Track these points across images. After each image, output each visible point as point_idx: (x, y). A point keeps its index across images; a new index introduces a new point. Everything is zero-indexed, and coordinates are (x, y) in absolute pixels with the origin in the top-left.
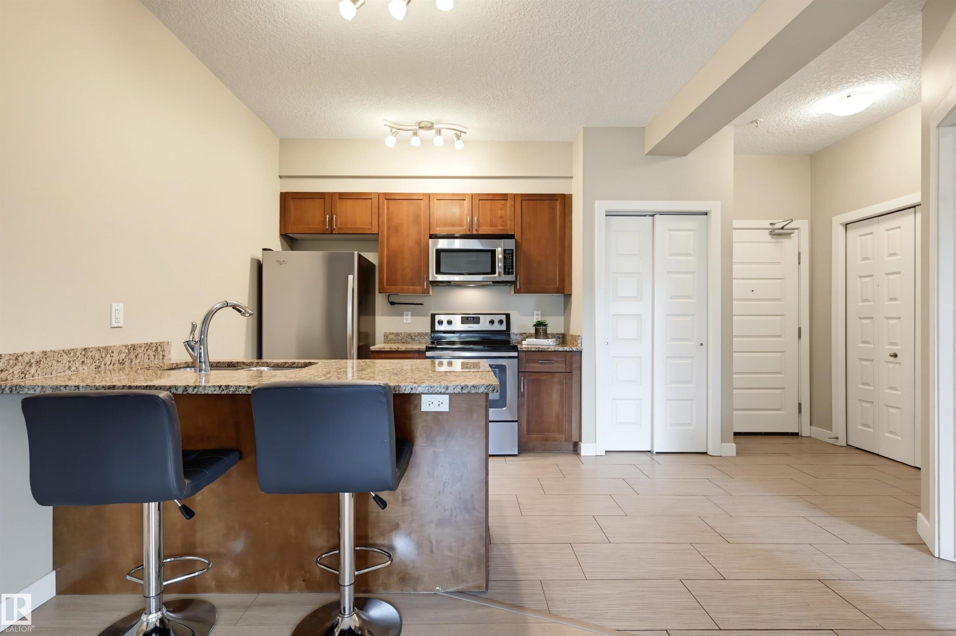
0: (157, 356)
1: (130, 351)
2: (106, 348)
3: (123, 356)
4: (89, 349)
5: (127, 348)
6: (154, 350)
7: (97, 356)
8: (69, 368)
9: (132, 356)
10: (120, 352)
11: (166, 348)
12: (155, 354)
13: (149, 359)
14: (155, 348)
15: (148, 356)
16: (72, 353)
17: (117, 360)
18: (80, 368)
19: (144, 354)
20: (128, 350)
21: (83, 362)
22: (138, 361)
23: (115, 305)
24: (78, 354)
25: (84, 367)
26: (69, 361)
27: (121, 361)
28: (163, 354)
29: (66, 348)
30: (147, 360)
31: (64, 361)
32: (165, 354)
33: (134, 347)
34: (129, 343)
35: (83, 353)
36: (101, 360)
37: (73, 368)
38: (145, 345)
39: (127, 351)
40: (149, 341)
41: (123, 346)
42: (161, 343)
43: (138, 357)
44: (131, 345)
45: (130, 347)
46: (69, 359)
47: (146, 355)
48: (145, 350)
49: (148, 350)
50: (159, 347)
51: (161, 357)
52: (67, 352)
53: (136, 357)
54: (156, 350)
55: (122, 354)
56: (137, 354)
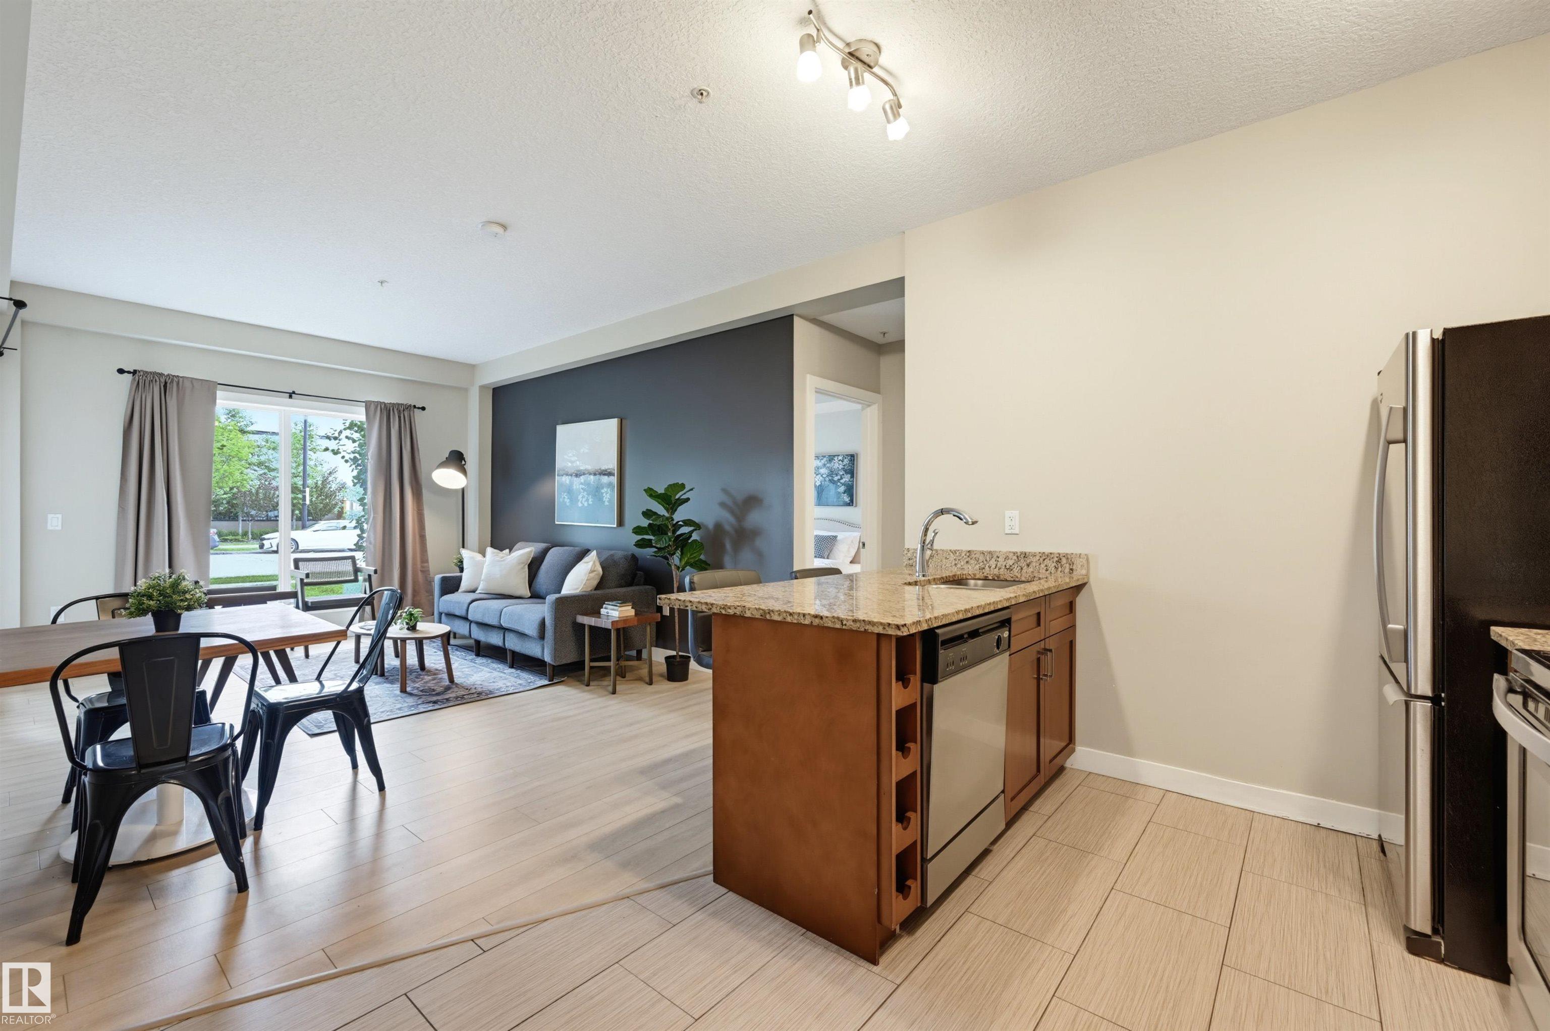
0: (1060, 569)
1: (1021, 558)
2: (990, 552)
3: (1010, 562)
4: (973, 551)
5: (1016, 555)
6: (1055, 561)
7: (981, 559)
8: (956, 565)
9: (1023, 563)
10: (1007, 558)
11: (1078, 563)
12: (1057, 566)
13: (1047, 570)
14: (1056, 559)
15: (1046, 566)
16: (958, 553)
17: (1004, 564)
18: (966, 567)
19: (1040, 564)
20: (1017, 557)
21: (967, 562)
22: (1031, 570)
23: (1008, 513)
24: (963, 555)
25: (969, 566)
27: (1008, 567)
28: (1071, 567)
29: (953, 548)
30: (1044, 571)
32: (1074, 568)
33: (1025, 555)
34: (1019, 549)
35: (968, 554)
36: (985, 562)
37: (959, 566)
38: (1040, 555)
39: (1015, 558)
40: (1047, 551)
41: (1010, 552)
42: (1067, 554)
43: (1030, 566)
44: (1022, 553)
45: (1019, 554)
47: (1043, 566)
48: (1041, 560)
49: (1046, 560)
50: (1064, 561)
51: (1067, 570)
52: (954, 552)
53: (1028, 565)
54: (1059, 561)
55: (1009, 560)
56: (1030, 563)
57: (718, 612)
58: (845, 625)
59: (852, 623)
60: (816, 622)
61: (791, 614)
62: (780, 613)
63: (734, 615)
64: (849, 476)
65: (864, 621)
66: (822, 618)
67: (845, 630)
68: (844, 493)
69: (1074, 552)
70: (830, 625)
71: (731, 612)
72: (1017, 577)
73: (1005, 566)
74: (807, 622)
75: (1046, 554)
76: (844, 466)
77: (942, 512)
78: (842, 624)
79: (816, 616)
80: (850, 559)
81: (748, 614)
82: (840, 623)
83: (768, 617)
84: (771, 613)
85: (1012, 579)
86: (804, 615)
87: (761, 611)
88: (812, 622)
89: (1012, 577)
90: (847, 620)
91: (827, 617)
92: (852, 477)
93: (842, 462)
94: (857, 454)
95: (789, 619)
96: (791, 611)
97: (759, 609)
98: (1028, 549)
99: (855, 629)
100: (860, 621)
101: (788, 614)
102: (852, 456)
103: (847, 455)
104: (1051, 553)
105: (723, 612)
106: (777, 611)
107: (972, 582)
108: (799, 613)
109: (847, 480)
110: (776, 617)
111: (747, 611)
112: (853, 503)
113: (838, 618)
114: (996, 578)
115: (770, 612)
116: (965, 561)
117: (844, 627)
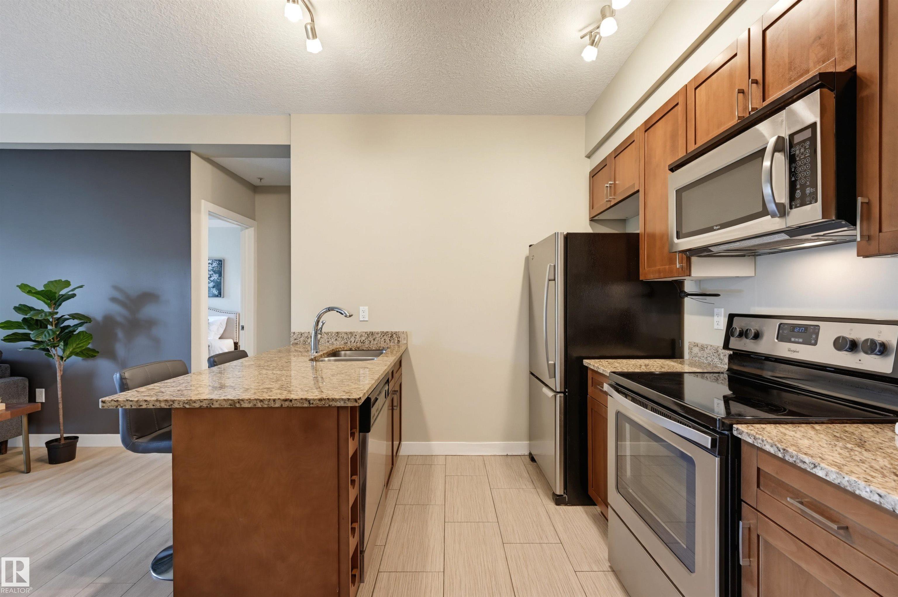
0: (392, 341)
1: (369, 336)
2: (351, 333)
3: (363, 338)
4: (340, 332)
5: (367, 334)
6: (389, 336)
7: (345, 337)
8: (328, 342)
9: (371, 339)
10: (361, 336)
11: (402, 336)
12: (390, 339)
13: (385, 342)
14: (390, 335)
15: (384, 340)
16: (330, 334)
17: (360, 340)
18: (335, 343)
19: (381, 339)
21: (336, 340)
22: (376, 342)
23: (361, 308)
25: (337, 342)
26: (328, 338)
27: (362, 341)
28: (398, 340)
30: (383, 342)
31: (325, 338)
32: (400, 340)
33: (372, 334)
34: (369, 330)
35: (336, 334)
36: (348, 339)
37: (330, 342)
38: (381, 333)
39: (366, 335)
40: (385, 331)
41: (363, 332)
42: (396, 332)
44: (370, 332)
45: (369, 333)
46: (327, 337)
47: (383, 339)
48: (382, 336)
49: (384, 336)
50: (394, 336)
51: (396, 341)
53: (374, 340)
54: (392, 336)
55: (363, 337)
56: (375, 338)
57: (181, 406)
58: (313, 404)
59: (318, 402)
60: (286, 404)
61: (261, 401)
62: (250, 401)
63: (200, 408)
64: (217, 275)
65: (328, 399)
66: (291, 401)
67: (312, 407)
68: (213, 288)
69: (400, 331)
70: (299, 405)
71: (197, 405)
72: (370, 348)
73: (361, 341)
74: (278, 405)
75: (385, 332)
76: (213, 268)
77: (330, 309)
78: (310, 403)
79: (286, 400)
80: (219, 336)
81: (216, 405)
82: (307, 403)
83: (238, 405)
84: (241, 402)
85: (367, 349)
86: (274, 400)
87: (231, 402)
88: (282, 405)
89: (367, 348)
90: (314, 400)
91: (296, 400)
92: (220, 275)
93: (212, 264)
94: (224, 260)
95: (259, 405)
96: (261, 398)
97: (228, 400)
98: (374, 330)
99: (321, 406)
100: (325, 399)
101: (258, 401)
102: (220, 261)
103: (216, 260)
104: (387, 332)
105: (187, 406)
106: (247, 400)
107: (343, 352)
108: (270, 399)
109: (216, 278)
110: (246, 405)
111: (215, 403)
112: (221, 295)
113: (306, 399)
114: (357, 349)
115: (239, 401)
116: (335, 339)
117: (311, 405)
